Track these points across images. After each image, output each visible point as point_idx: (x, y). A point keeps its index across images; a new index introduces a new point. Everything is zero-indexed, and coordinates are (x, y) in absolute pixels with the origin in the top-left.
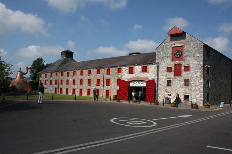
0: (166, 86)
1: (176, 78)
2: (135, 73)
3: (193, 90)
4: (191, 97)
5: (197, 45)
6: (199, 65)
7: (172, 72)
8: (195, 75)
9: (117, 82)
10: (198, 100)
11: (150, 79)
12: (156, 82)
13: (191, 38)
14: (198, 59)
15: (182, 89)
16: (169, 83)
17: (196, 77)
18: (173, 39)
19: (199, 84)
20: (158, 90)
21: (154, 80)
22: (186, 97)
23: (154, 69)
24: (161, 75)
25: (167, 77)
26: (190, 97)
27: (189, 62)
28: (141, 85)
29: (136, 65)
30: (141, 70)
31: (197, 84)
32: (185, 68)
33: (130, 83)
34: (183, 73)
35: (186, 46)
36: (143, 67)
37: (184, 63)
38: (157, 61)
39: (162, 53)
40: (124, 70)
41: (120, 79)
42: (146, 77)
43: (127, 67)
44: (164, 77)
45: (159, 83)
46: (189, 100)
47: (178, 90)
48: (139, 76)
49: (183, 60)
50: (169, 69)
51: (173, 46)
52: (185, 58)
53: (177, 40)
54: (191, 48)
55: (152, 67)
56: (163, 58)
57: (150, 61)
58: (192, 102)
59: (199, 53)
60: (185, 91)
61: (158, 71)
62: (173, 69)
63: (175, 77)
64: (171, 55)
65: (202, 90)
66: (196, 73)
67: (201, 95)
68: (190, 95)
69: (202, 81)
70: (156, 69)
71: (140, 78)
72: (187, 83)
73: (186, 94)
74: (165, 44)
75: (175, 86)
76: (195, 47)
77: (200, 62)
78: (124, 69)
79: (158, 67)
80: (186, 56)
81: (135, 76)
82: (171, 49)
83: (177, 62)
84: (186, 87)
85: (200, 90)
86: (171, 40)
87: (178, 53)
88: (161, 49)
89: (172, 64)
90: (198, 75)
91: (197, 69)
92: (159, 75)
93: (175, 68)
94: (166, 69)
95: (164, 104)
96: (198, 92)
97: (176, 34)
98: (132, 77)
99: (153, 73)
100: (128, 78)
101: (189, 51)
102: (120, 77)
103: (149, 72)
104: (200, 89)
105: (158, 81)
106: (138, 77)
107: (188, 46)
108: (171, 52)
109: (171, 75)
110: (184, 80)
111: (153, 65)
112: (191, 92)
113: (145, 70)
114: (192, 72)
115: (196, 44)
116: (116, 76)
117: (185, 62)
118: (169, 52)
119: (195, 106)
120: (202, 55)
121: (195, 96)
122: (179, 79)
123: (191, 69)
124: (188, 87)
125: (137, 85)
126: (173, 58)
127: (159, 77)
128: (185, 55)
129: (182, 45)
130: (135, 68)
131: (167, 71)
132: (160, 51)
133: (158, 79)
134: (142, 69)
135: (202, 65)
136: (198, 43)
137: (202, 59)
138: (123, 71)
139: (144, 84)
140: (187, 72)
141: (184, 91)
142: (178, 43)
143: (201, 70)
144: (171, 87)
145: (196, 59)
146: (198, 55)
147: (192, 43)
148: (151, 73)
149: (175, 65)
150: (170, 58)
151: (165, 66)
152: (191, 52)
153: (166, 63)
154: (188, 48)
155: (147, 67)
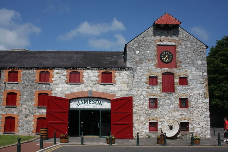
0: (147, 108)
1: (166, 96)
2: (83, 83)
3: (194, 114)
4: (192, 125)
5: (198, 48)
6: (202, 76)
7: (158, 86)
8: (197, 92)
9: (37, 100)
10: (203, 130)
11: (119, 95)
13: (187, 35)
14: (199, 68)
15: (177, 114)
16: (154, 103)
17: (199, 94)
18: (158, 32)
19: (203, 105)
21: (132, 97)
22: (184, 126)
23: (126, 77)
24: (137, 89)
25: (148, 93)
26: (190, 125)
27: (186, 71)
28: (95, 107)
29: (88, 69)
30: (98, 79)
31: (201, 105)
32: (180, 80)
33: (70, 102)
34: (178, 88)
35: (180, 46)
36: (103, 73)
37: (178, 72)
38: (128, 65)
39: (137, 52)
40: (56, 76)
41: (48, 94)
42: (111, 91)
43: (65, 71)
44: (144, 93)
46: (188, 131)
47: (170, 114)
48: (94, 89)
49: (175, 67)
50: (153, 80)
51: (158, 43)
52: (179, 64)
53: (165, 35)
54: (189, 50)
55: (123, 74)
56: (140, 60)
59: (201, 60)
60: (182, 116)
62: (160, 81)
63: (164, 93)
64: (156, 58)
65: (208, 113)
66: (198, 89)
67: (207, 121)
68: (190, 122)
69: (207, 101)
71: (97, 93)
72: (184, 103)
73: (184, 121)
74: (142, 38)
75: (164, 108)
76: (194, 50)
77: (203, 73)
78: (57, 73)
81: (85, 90)
82: (155, 48)
83: (166, 70)
84: (183, 110)
85: (205, 114)
86: (155, 34)
87: (167, 56)
88: (136, 45)
89: (158, 72)
90: (201, 92)
91: (199, 82)
93: (162, 79)
94: (147, 79)
96: (203, 117)
98: (76, 91)
99: (125, 85)
100: (68, 92)
101: (185, 55)
102: (46, 89)
103: (115, 83)
106: (91, 92)
107: (183, 47)
108: (156, 53)
109: (156, 91)
110: (179, 99)
111: (125, 72)
112: (192, 118)
113: (107, 79)
114: (191, 86)
115: (196, 45)
116: (35, 88)
117: (180, 71)
118: (152, 53)
120: (205, 62)
121: (197, 123)
122: (171, 96)
123: (191, 83)
124: (186, 110)
125: (86, 107)
126: (158, 63)
128: (179, 59)
129: (174, 44)
130: (84, 74)
131: (148, 82)
132: (133, 49)
134: (101, 77)
135: (206, 77)
136: (198, 45)
137: (206, 68)
138: (53, 79)
139: (107, 106)
140: (184, 87)
141: (180, 117)
142: (166, 40)
143: (205, 85)
144: (157, 110)
145: (197, 67)
146: (199, 62)
147: (189, 43)
148: (120, 85)
149: (163, 74)
150: (154, 62)
151: (145, 74)
152: (189, 56)
153: (147, 71)
154: (183, 49)
155: (111, 73)
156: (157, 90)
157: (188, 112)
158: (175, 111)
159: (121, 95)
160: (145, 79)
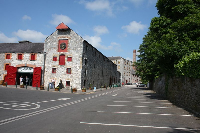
0: (51, 73)
1: (60, 67)
2: (23, 60)
3: (73, 77)
4: (72, 83)
5: (79, 41)
6: (80, 57)
7: (57, 61)
8: (76, 65)
9: (5, 67)
10: (77, 86)
11: (37, 66)
12: (42, 69)
13: (74, 34)
14: (78, 52)
15: (65, 76)
16: (54, 70)
17: (77, 66)
18: (60, 33)
20: (44, 76)
21: (41, 67)
22: (68, 83)
23: (41, 57)
24: (47, 63)
25: (52, 65)
26: (70, 82)
27: (72, 54)
28: (28, 72)
29: (25, 53)
30: (29, 58)
31: (77, 72)
32: (68, 59)
33: (18, 69)
34: (66, 62)
35: (70, 40)
37: (67, 54)
38: (45, 51)
39: (49, 44)
40: (12, 56)
41: (9, 65)
42: (34, 64)
43: (16, 54)
44: (50, 65)
45: (45, 70)
46: (70, 85)
47: (61, 76)
48: (28, 63)
49: (66, 51)
50: (55, 59)
51: (60, 39)
52: (68, 50)
53: (63, 34)
54: (74, 42)
55: (40, 55)
56: (50, 48)
57: (39, 50)
58: (72, 87)
59: (80, 47)
61: (45, 59)
62: (58, 59)
63: (60, 65)
64: (57, 47)
65: (80, 77)
66: (77, 63)
67: (79, 81)
69: (81, 70)
70: (43, 58)
71: (29, 64)
72: (69, 71)
73: (68, 80)
74: (52, 36)
75: (59, 73)
76: (77, 42)
77: (80, 54)
78: (13, 55)
79: (45, 55)
80: (69, 49)
81: (24, 63)
82: (57, 41)
83: (62, 53)
84: (68, 74)
86: (58, 34)
87: (63, 46)
88: (48, 40)
89: (58, 54)
90: (78, 65)
91: (77, 60)
92: (46, 63)
93: (60, 58)
94: (52, 58)
95: (49, 89)
96: (78, 79)
97: (62, 29)
98: (20, 64)
99: (41, 61)
100: (17, 64)
101: (72, 45)
102: (8, 62)
103: (36, 60)
104: (79, 76)
105: (44, 68)
106: (26, 64)
107: (71, 40)
108: (58, 44)
110: (66, 68)
111: (41, 54)
113: (33, 58)
114: (73, 62)
115: (78, 39)
116: (5, 62)
118: (56, 44)
119: (74, 90)
120: (82, 49)
121: (74, 82)
122: (63, 67)
123: (73, 60)
124: (70, 74)
125: (25, 71)
126: (58, 49)
127: (46, 65)
128: (69, 47)
129: (67, 39)
130: (24, 55)
131: (53, 60)
132: (48, 42)
133: (44, 66)
134: (31, 57)
135: (82, 57)
137: (82, 52)
138: (12, 58)
139: (32, 71)
140: (70, 62)
141: (66, 78)
142: (63, 37)
143: (80, 61)
144: (55, 74)
145: (77, 52)
146: (79, 49)
147: (75, 38)
148: (38, 61)
149: (60, 55)
150: (56, 49)
151: (52, 55)
152: (74, 45)
153: (53, 53)
154: (72, 42)
155: (35, 55)
156: (56, 64)
157: (70, 76)
158: (64, 75)
159: (38, 66)
160: (51, 58)
